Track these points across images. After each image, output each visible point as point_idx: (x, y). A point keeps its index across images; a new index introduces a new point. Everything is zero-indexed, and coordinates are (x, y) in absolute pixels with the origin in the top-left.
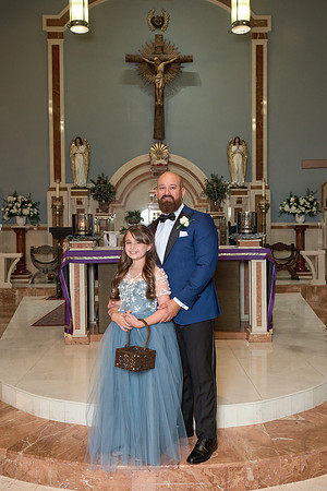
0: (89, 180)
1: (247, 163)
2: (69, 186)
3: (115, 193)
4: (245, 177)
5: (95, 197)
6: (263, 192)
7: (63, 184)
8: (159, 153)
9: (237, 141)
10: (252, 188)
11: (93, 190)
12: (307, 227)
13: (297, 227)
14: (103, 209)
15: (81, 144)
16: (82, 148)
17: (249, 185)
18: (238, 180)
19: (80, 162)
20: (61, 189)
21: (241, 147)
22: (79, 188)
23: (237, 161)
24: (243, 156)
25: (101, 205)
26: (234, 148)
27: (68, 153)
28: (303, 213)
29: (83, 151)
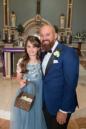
0: (16, 25)
1: (65, 22)
2: (10, 27)
3: (24, 30)
4: (64, 26)
5: (18, 31)
6: (70, 31)
7: (8, 26)
8: (38, 18)
9: (63, 15)
10: (66, 30)
11: (17, 29)
12: (82, 43)
13: (79, 42)
14: (20, 35)
15: (14, 14)
16: (14, 15)
17: (65, 29)
18: (62, 27)
19: (13, 20)
20: (7, 28)
21: (64, 17)
22: (13, 28)
23: (62, 21)
24: (64, 20)
25: (20, 33)
26: (61, 17)
27: (10, 16)
28: (81, 38)
29: (14, 16)
